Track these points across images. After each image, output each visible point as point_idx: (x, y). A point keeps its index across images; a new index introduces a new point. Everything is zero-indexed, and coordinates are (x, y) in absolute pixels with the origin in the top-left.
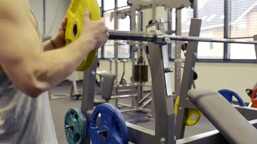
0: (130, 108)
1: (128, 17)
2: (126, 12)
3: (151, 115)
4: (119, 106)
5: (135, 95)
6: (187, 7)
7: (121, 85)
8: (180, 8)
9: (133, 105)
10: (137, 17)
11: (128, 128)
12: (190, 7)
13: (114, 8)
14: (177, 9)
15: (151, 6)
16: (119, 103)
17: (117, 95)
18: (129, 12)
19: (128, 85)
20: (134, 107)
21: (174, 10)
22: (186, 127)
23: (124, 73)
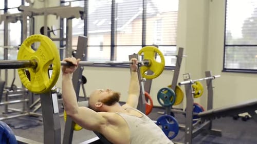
0: (22, 113)
1: (19, 22)
2: (17, 17)
3: (42, 119)
4: (10, 111)
5: (26, 100)
6: (78, 18)
7: (12, 91)
8: (71, 18)
9: (24, 110)
10: (28, 22)
11: (18, 142)
12: (80, 19)
13: (4, 8)
14: (68, 19)
15: (43, 14)
16: (9, 108)
17: (7, 100)
18: (20, 17)
19: (18, 91)
20: (26, 111)
21: (65, 20)
22: (74, 131)
23: (14, 79)
